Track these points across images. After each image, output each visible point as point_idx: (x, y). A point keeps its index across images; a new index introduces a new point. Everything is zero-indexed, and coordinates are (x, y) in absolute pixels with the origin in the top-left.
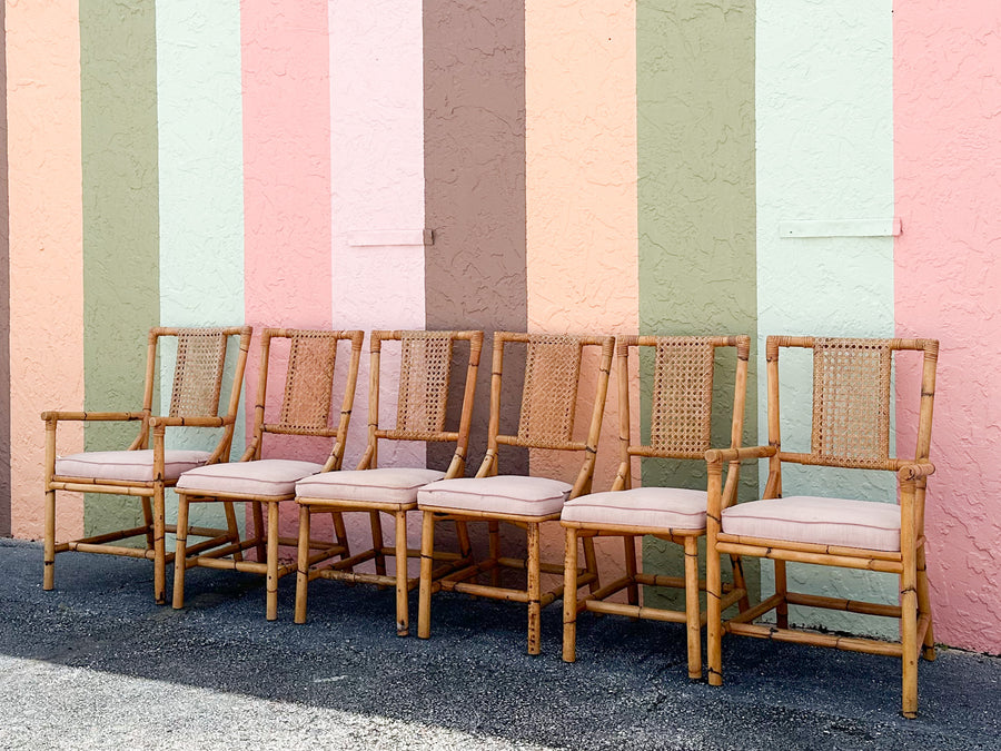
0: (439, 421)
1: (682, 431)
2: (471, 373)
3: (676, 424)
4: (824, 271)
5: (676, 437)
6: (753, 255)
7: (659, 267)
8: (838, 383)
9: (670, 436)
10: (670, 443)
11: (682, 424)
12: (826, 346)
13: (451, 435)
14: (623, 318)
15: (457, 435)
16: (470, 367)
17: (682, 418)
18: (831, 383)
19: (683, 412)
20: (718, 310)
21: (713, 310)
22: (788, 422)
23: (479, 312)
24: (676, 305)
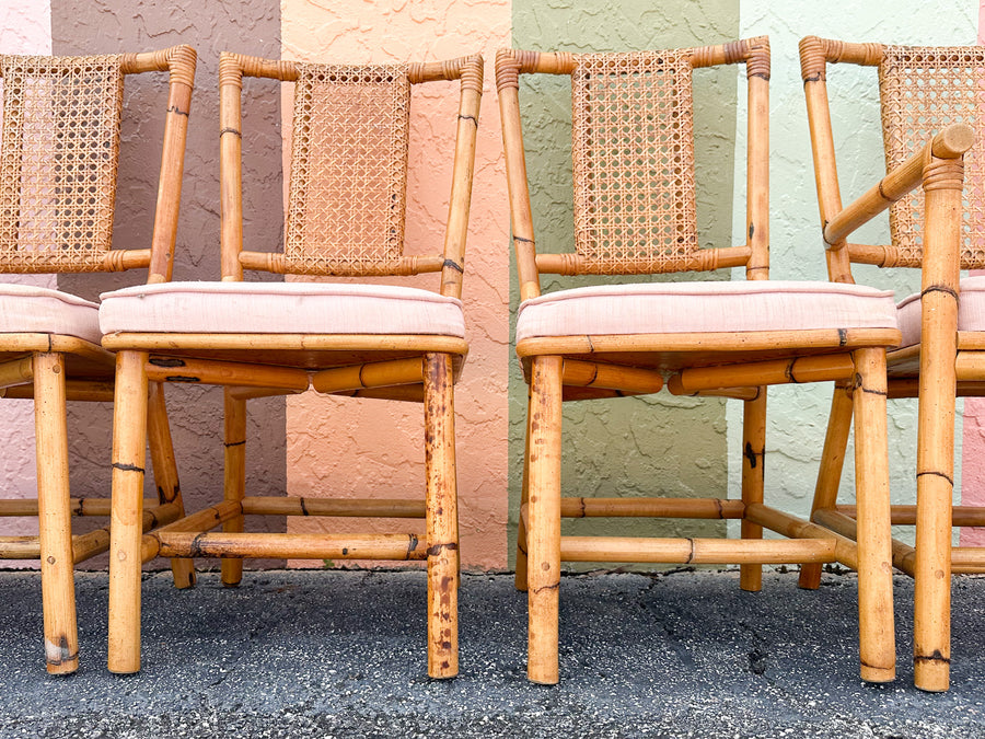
0: (101, 228)
1: (642, 219)
2: (173, 127)
3: (630, 209)
5: (630, 232)
8: (934, 120)
9: (618, 232)
10: (619, 243)
11: (641, 208)
12: (908, 58)
13: (131, 256)
15: (147, 253)
16: (171, 116)
17: (641, 196)
18: (922, 121)
19: (641, 185)
20: (667, 24)
21: (657, 25)
22: (787, 223)
23: (174, 33)
24: (587, 17)
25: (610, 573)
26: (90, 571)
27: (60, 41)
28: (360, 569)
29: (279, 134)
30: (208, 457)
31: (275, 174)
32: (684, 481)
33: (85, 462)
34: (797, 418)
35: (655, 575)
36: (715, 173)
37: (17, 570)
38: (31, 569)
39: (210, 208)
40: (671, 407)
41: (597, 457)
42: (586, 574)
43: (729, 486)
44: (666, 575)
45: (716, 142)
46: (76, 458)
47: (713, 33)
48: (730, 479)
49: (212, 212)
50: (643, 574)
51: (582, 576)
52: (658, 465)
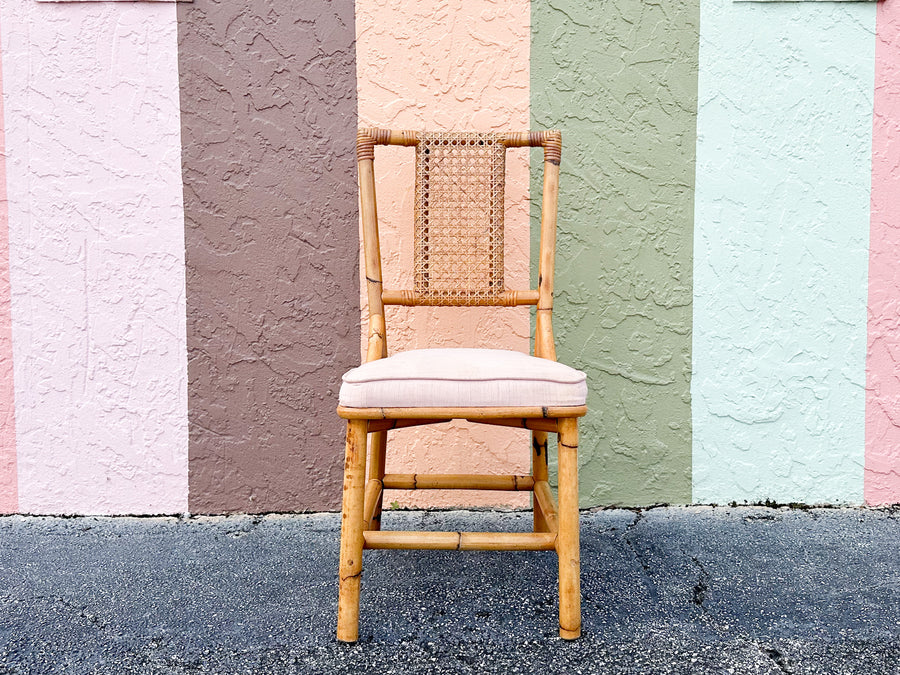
4: (789, 47)
6: (694, 25)
7: (561, 44)
14: (507, 117)
20: (644, 103)
21: (637, 103)
22: (733, 248)
23: (275, 109)
24: (585, 97)
25: (606, 509)
26: (211, 515)
27: (187, 113)
28: (418, 510)
29: (356, 183)
30: (302, 426)
31: (353, 212)
32: (660, 439)
33: (208, 431)
34: (742, 392)
35: (639, 509)
36: (681, 212)
37: (153, 516)
38: (164, 515)
39: (304, 238)
40: (650, 384)
41: (597, 422)
42: (588, 510)
43: (694, 442)
44: (648, 509)
45: (680, 189)
46: (201, 428)
47: (678, 109)
48: (694, 437)
49: (305, 241)
50: (630, 509)
51: (586, 512)
52: (641, 427)
